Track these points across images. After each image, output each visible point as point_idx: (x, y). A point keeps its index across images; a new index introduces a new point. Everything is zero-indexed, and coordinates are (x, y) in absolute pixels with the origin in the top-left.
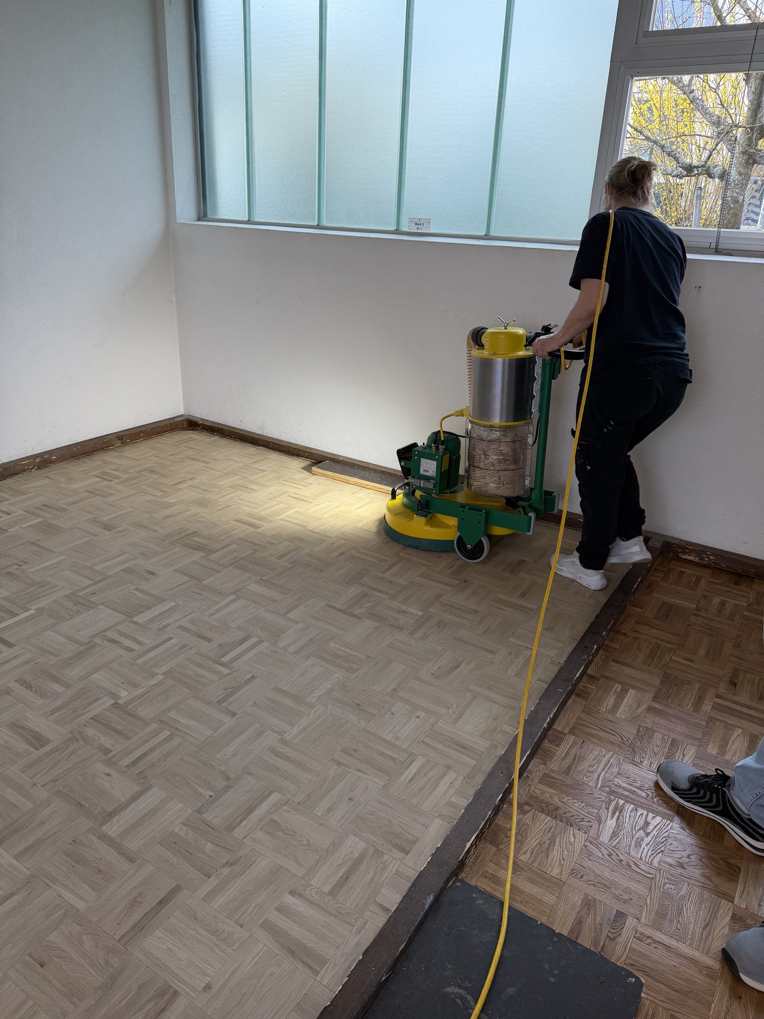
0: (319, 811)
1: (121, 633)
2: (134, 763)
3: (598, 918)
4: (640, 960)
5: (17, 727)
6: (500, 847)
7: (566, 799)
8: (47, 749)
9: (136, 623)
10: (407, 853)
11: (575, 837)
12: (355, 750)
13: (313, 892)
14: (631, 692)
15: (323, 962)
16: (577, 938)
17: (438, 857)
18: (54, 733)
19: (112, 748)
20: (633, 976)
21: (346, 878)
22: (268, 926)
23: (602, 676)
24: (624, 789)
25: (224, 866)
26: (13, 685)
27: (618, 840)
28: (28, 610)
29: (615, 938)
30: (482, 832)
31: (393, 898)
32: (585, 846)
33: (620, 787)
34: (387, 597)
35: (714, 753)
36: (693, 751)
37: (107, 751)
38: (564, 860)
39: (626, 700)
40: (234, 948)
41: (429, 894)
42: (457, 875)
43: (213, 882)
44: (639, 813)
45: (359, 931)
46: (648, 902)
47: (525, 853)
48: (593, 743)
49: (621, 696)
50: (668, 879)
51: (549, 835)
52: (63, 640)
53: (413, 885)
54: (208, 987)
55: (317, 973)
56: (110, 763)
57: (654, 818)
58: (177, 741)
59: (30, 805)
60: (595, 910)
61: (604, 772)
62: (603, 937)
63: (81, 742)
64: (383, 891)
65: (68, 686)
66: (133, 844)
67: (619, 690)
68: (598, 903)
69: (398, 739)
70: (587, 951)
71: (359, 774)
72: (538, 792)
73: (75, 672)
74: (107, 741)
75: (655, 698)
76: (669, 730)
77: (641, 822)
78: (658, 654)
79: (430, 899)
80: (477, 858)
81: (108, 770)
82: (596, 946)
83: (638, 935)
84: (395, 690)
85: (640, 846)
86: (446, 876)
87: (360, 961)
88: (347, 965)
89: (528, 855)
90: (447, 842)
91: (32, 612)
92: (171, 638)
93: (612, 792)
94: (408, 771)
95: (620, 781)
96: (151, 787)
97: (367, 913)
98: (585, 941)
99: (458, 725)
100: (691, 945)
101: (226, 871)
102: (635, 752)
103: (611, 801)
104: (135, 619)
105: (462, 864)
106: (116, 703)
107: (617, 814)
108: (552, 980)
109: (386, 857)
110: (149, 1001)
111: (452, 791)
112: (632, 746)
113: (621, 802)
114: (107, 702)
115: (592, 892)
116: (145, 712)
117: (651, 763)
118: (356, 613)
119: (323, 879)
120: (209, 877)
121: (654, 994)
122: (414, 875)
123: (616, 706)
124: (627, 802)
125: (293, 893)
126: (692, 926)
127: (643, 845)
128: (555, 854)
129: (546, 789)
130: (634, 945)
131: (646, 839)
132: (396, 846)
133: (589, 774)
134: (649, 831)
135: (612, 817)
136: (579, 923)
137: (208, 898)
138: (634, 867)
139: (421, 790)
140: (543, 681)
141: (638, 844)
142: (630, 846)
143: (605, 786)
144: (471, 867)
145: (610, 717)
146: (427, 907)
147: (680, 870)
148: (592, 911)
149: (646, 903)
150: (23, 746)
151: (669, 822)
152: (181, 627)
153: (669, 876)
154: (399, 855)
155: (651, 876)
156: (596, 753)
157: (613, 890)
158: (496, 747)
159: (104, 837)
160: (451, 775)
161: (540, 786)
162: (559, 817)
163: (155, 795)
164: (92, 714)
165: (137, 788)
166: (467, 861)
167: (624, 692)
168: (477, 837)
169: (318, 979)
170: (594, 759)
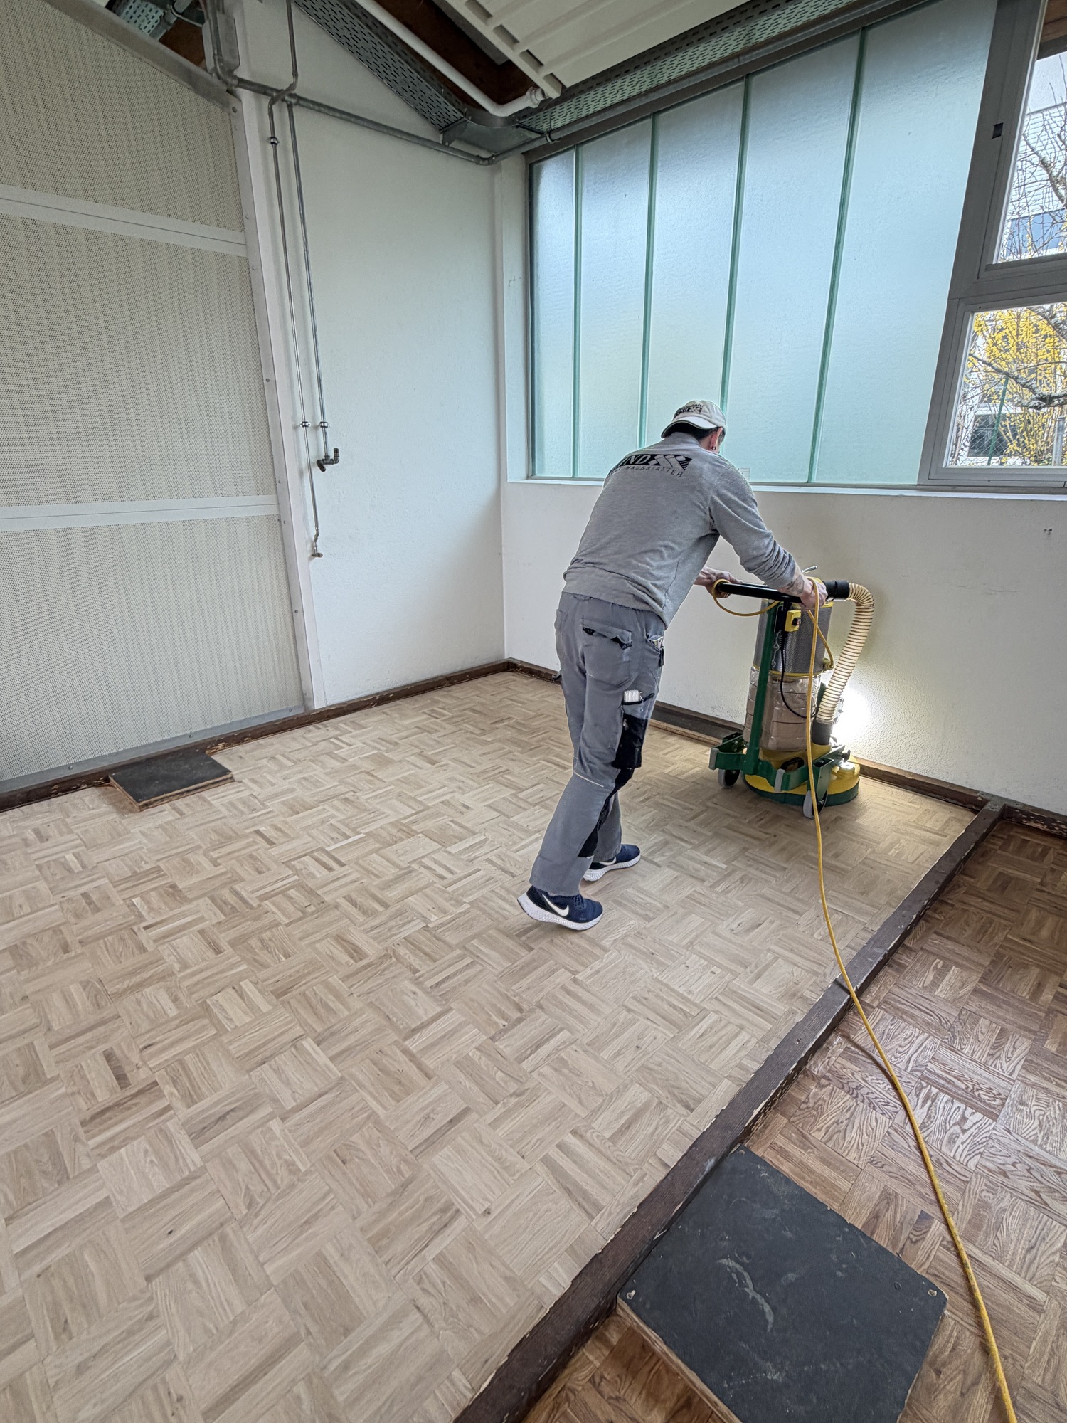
0: (605, 1055)
1: (436, 862)
2: (438, 985)
3: (899, 1216)
4: (946, 1272)
5: (340, 939)
6: (792, 1119)
7: (870, 1078)
8: (364, 962)
9: (449, 853)
10: (692, 1110)
11: (877, 1121)
12: (646, 999)
13: (595, 1135)
14: (955, 970)
15: (599, 1208)
16: (872, 1233)
17: (722, 1120)
18: (372, 950)
19: (419, 968)
20: (935, 1288)
21: (628, 1126)
22: (546, 1161)
23: (922, 949)
24: (939, 1076)
25: (511, 1096)
26: (342, 901)
27: (928, 1132)
28: (359, 833)
29: (917, 1241)
30: (772, 1100)
31: (673, 1155)
32: (889, 1133)
33: (935, 1073)
34: (689, 846)
35: (1054, 1050)
36: (1026, 1044)
37: (415, 971)
38: (863, 1145)
39: (947, 978)
40: (516, 1177)
41: (710, 1158)
42: (742, 1142)
43: (499, 1110)
44: (955, 1106)
45: (636, 1184)
46: (960, 1208)
47: (819, 1130)
48: (904, 1020)
49: (941, 974)
50: (986, 1185)
51: (848, 1115)
52: (386, 863)
53: (694, 1145)
54: (487, 1212)
55: (592, 1218)
56: (416, 982)
57: (973, 1113)
58: (478, 968)
59: (346, 1013)
60: (896, 1205)
61: (916, 1054)
62: (903, 1237)
63: (394, 959)
64: (664, 1146)
65: (386, 906)
66: (429, 1062)
67: (939, 966)
68: (899, 1198)
69: (690, 992)
70: (882, 1250)
71: (649, 1023)
72: (837, 1065)
73: (392, 894)
74: (415, 962)
75: (983, 980)
76: (999, 1017)
77: (957, 1117)
78: (990, 930)
79: (711, 1162)
80: (766, 1127)
81: (415, 989)
82: (894, 1245)
83: (945, 1243)
84: (691, 943)
85: (954, 1142)
86: (730, 1142)
87: (634, 1214)
88: (621, 1216)
89: (822, 1133)
90: (732, 1104)
91: (362, 835)
92: (478, 870)
93: (923, 1078)
94: (698, 1027)
95: (934, 1067)
96: (450, 1009)
97: (646, 1165)
98: (882, 1238)
99: (755, 985)
100: (1010, 1266)
101: (513, 1100)
102: (955, 1038)
103: (922, 1087)
104: (448, 849)
105: (748, 1132)
106: (427, 926)
107: (929, 1103)
108: (839, 1273)
109: (669, 1111)
110: (435, 1214)
111: (743, 1053)
112: (952, 1030)
113: (935, 1091)
114: (419, 924)
115: (893, 1185)
116: (451, 938)
117: (974, 1052)
118: (656, 860)
119: (605, 1125)
120: (497, 1103)
121: (960, 1315)
122: (697, 1134)
123: (935, 984)
124: (941, 1091)
125: (574, 1132)
126: (1013, 1244)
127: (958, 1143)
128: (852, 1134)
129: (848, 1064)
130: (939, 1254)
131: (961, 1136)
132: (681, 1101)
133: (898, 1055)
134: (966, 1127)
135: (923, 1106)
136: (876, 1217)
137: (495, 1124)
138: (945, 1165)
139: (711, 1047)
140: (852, 948)
141: (952, 1140)
142: (942, 1141)
143: (916, 1070)
144: (758, 1136)
145: (927, 994)
146: (707, 1170)
147: (1001, 1178)
148: (892, 1206)
149: (957, 1209)
150: (344, 958)
151: (991, 1121)
152: (488, 860)
153: (989, 1183)
154: (684, 1111)
155: (965, 1179)
156: (909, 1032)
157: (918, 1187)
158: (795, 1013)
159: (406, 1052)
160: (744, 1036)
161: (840, 1060)
162: (860, 1097)
163: (453, 1018)
164: (404, 935)
165: (439, 1009)
166: (754, 1129)
167: (946, 968)
168: (766, 1105)
169: (593, 1223)
170: (905, 1039)
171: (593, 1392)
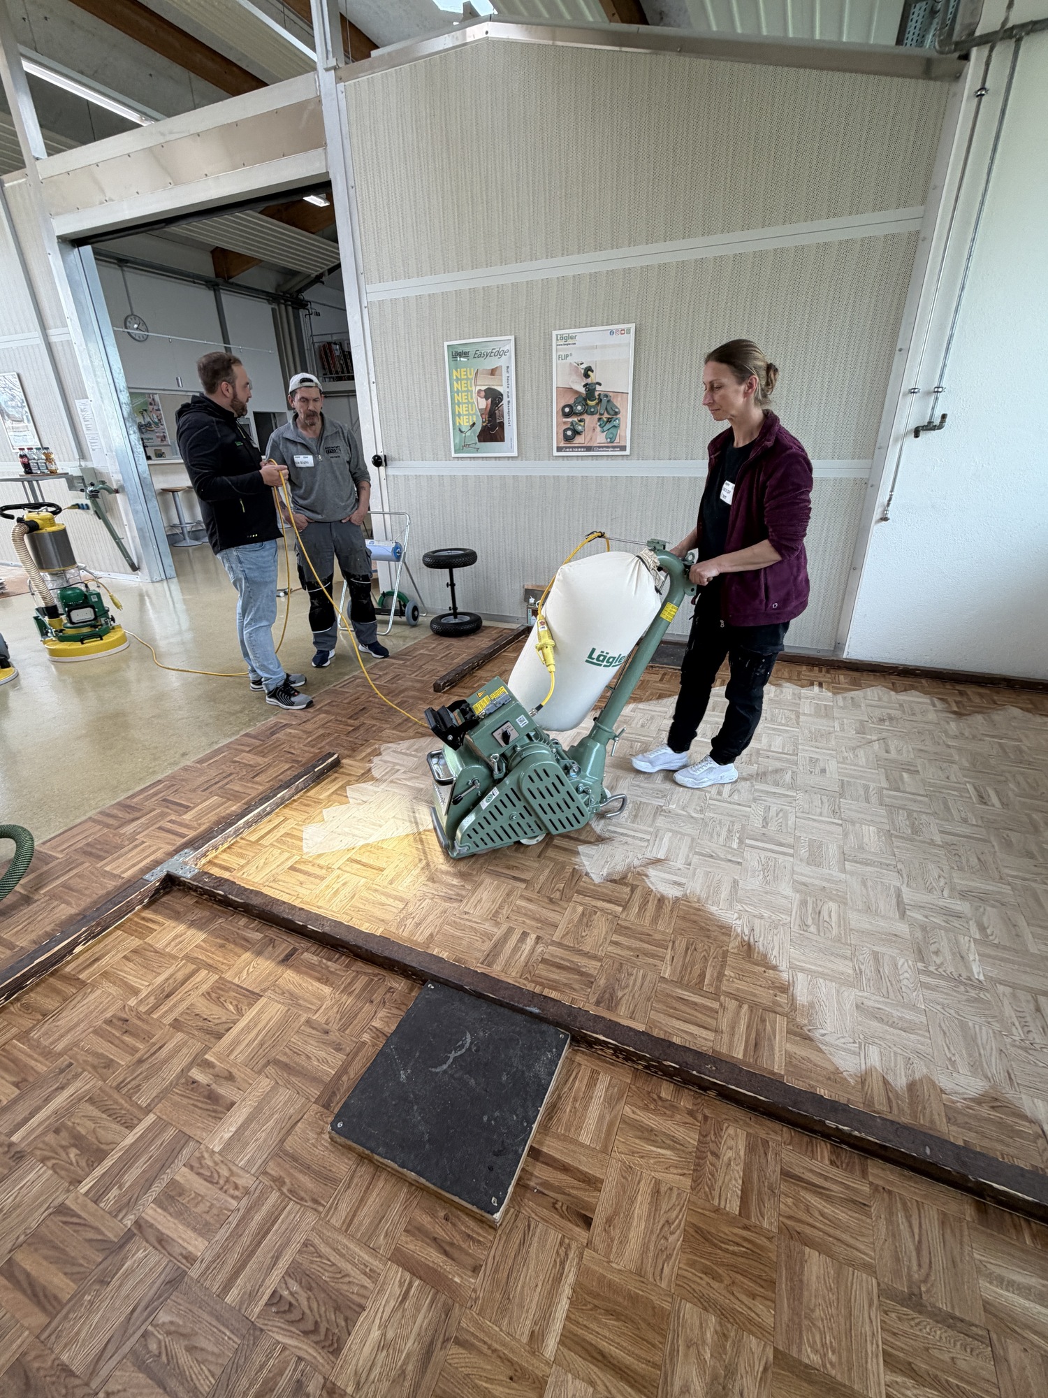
0: (615, 938)
4: (536, 1239)
12: (695, 950)
13: (542, 949)
22: (511, 930)
25: (549, 898)
41: (541, 1009)
43: (535, 896)
51: (670, 1142)
54: (466, 913)
55: (485, 960)
60: (585, 1190)
68: (595, 1194)
69: (731, 981)
79: (536, 1010)
83: (567, 1241)
87: (476, 972)
94: (691, 994)
101: (544, 899)
108: (485, 1118)
109: (588, 990)
115: (608, 1190)
118: (909, 913)
125: (539, 938)
146: (526, 1008)
171: (385, 990)
